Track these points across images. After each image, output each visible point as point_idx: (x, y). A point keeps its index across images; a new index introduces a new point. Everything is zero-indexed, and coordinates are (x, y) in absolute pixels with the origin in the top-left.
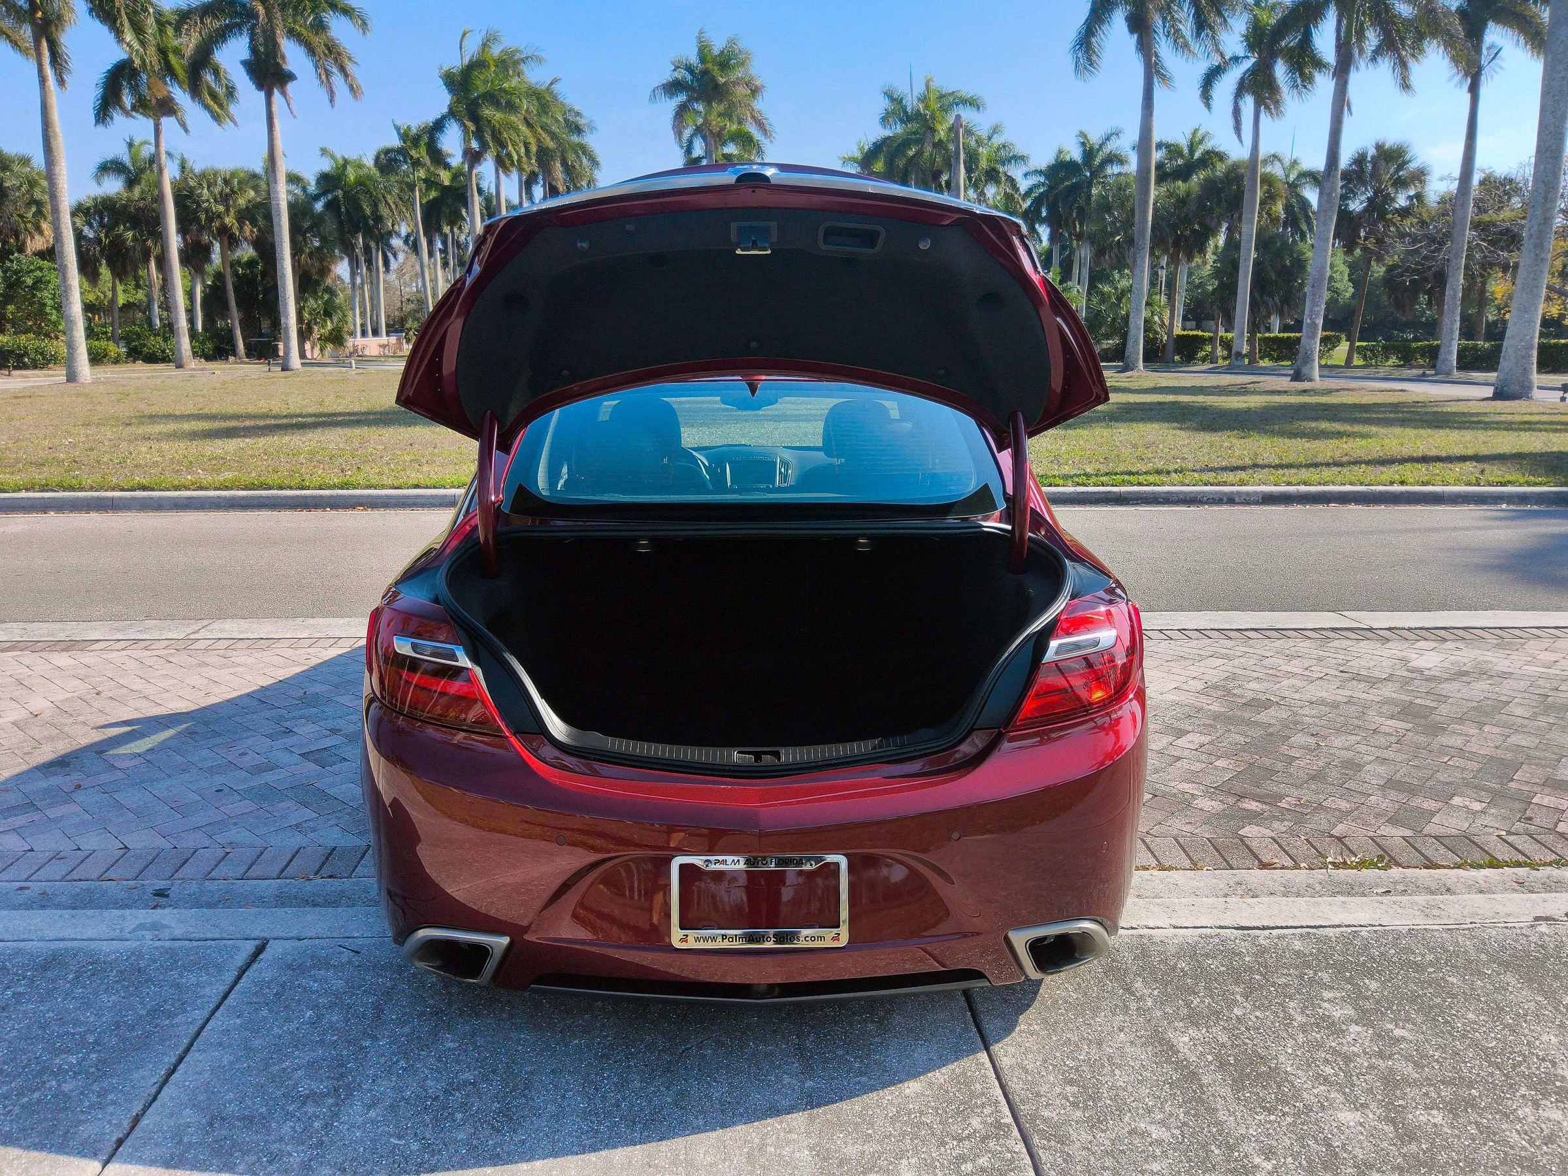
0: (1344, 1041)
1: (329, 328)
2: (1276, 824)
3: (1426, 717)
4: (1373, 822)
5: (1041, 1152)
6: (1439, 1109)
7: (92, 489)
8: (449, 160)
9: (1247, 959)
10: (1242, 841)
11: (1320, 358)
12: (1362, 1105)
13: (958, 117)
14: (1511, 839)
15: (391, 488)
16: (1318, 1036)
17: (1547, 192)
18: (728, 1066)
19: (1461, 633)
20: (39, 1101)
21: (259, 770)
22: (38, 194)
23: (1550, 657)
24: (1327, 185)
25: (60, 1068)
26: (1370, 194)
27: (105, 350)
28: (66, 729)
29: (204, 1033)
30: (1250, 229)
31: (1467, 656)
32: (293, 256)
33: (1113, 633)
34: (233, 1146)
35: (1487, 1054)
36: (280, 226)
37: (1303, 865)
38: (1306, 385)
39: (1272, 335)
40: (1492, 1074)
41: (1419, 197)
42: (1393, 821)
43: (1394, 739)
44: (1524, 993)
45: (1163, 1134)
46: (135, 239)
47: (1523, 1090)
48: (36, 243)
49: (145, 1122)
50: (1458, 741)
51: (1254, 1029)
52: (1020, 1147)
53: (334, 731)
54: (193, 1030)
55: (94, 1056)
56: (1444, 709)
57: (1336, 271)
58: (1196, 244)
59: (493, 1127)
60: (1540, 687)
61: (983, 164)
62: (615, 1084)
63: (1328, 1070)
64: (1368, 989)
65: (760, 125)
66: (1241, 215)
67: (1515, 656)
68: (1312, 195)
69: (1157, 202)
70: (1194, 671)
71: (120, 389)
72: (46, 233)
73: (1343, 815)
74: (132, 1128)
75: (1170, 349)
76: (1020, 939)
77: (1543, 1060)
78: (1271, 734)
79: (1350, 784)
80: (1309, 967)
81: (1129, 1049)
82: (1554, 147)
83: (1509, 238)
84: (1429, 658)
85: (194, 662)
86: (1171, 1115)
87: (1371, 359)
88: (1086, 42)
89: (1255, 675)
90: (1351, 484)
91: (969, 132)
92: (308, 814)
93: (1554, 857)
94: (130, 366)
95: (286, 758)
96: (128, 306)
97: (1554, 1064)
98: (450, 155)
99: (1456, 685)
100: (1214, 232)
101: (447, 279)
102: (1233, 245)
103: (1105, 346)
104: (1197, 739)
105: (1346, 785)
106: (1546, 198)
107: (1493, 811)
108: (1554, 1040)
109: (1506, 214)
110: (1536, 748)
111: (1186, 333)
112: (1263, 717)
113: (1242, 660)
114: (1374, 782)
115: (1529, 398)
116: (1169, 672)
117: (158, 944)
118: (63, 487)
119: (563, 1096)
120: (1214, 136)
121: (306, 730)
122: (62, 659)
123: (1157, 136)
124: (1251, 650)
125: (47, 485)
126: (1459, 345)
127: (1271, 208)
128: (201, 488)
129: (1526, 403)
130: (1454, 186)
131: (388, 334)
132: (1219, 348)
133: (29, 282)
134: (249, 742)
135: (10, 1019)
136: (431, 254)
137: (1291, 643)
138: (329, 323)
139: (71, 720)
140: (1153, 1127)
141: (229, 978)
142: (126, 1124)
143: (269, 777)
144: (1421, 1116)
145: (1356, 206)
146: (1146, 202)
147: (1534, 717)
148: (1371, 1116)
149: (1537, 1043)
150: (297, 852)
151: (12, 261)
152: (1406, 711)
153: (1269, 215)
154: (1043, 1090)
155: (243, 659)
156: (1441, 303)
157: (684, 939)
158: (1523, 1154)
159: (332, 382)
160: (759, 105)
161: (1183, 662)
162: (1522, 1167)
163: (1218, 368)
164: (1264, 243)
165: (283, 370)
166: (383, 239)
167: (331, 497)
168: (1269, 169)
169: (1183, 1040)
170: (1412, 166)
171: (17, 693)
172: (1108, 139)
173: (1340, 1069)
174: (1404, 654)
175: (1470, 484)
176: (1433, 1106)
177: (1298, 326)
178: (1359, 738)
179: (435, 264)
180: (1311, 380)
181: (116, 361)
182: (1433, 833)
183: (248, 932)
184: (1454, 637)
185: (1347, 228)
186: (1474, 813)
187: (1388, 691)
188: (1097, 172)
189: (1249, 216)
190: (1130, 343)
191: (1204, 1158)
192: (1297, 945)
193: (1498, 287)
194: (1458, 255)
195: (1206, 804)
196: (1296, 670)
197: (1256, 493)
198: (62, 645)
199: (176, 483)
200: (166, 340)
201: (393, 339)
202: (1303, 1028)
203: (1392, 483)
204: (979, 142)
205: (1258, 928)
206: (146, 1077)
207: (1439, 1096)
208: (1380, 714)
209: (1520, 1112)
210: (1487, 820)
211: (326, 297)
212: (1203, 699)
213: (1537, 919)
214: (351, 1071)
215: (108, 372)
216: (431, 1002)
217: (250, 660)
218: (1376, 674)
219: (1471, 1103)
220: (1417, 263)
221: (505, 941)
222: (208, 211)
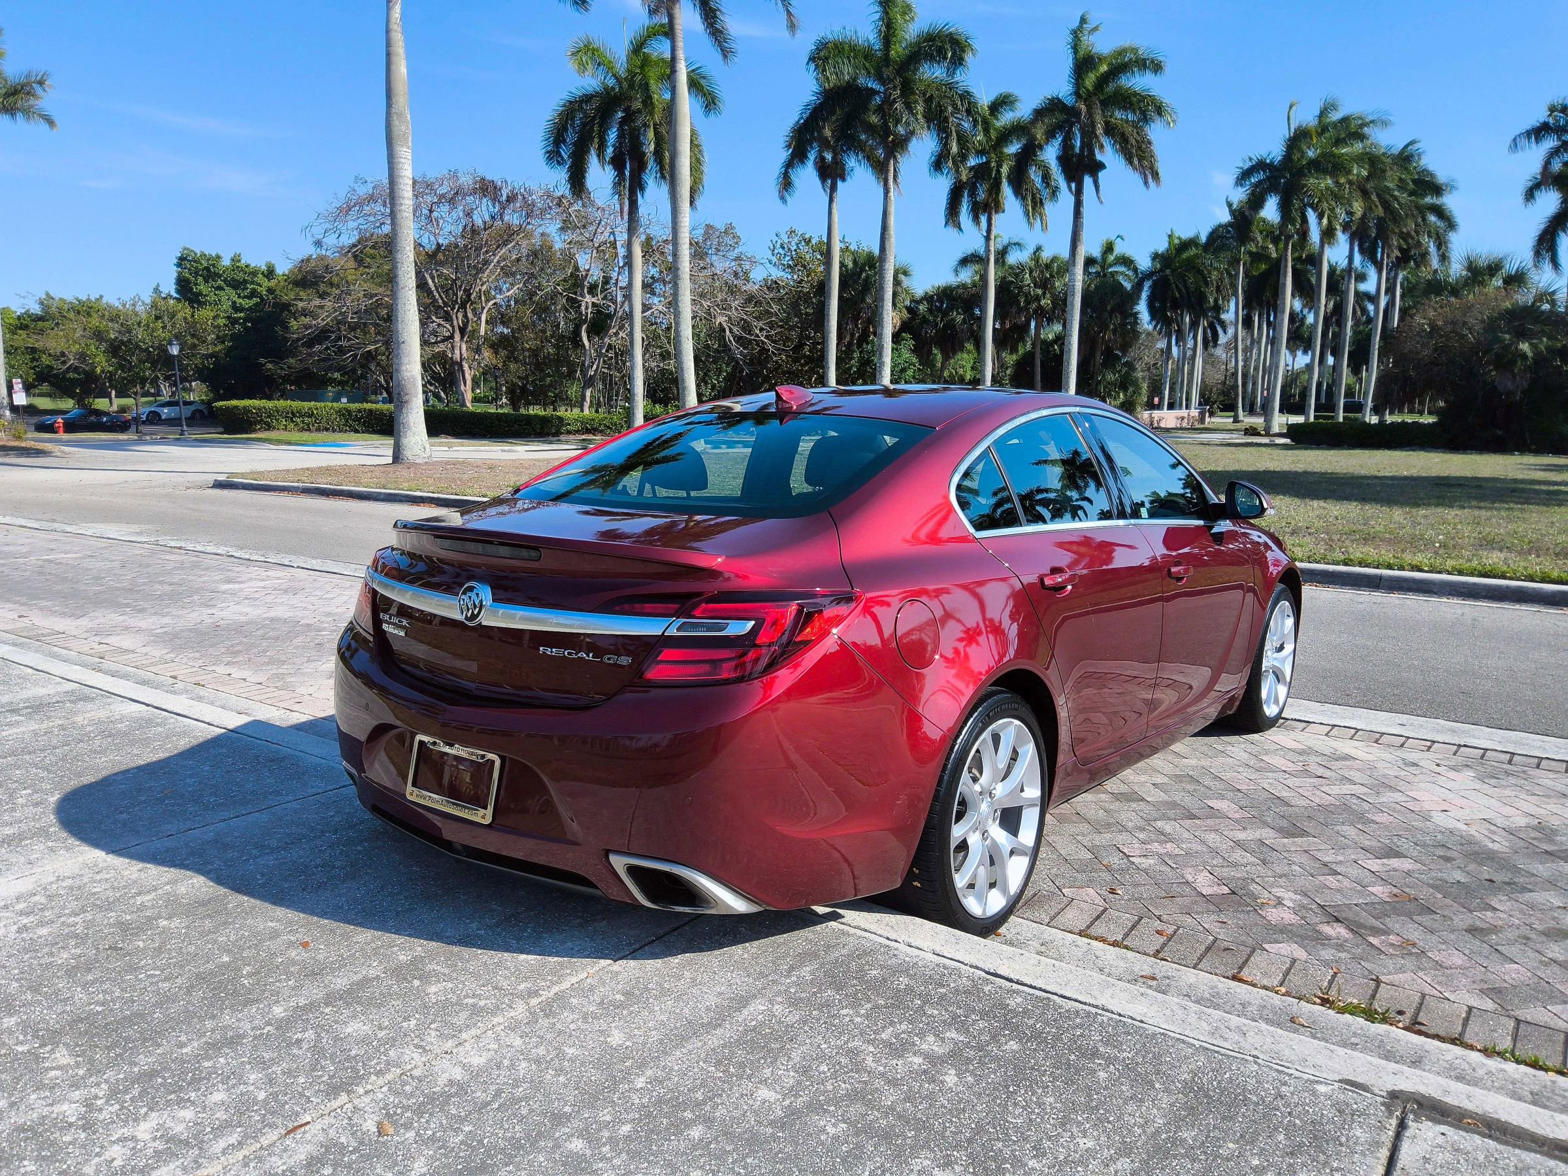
49: (191, 832)
74: (181, 833)
76: (619, 862)
157: (412, 794)
201: (1198, 412)
206: (224, 815)
222: (1027, 295)
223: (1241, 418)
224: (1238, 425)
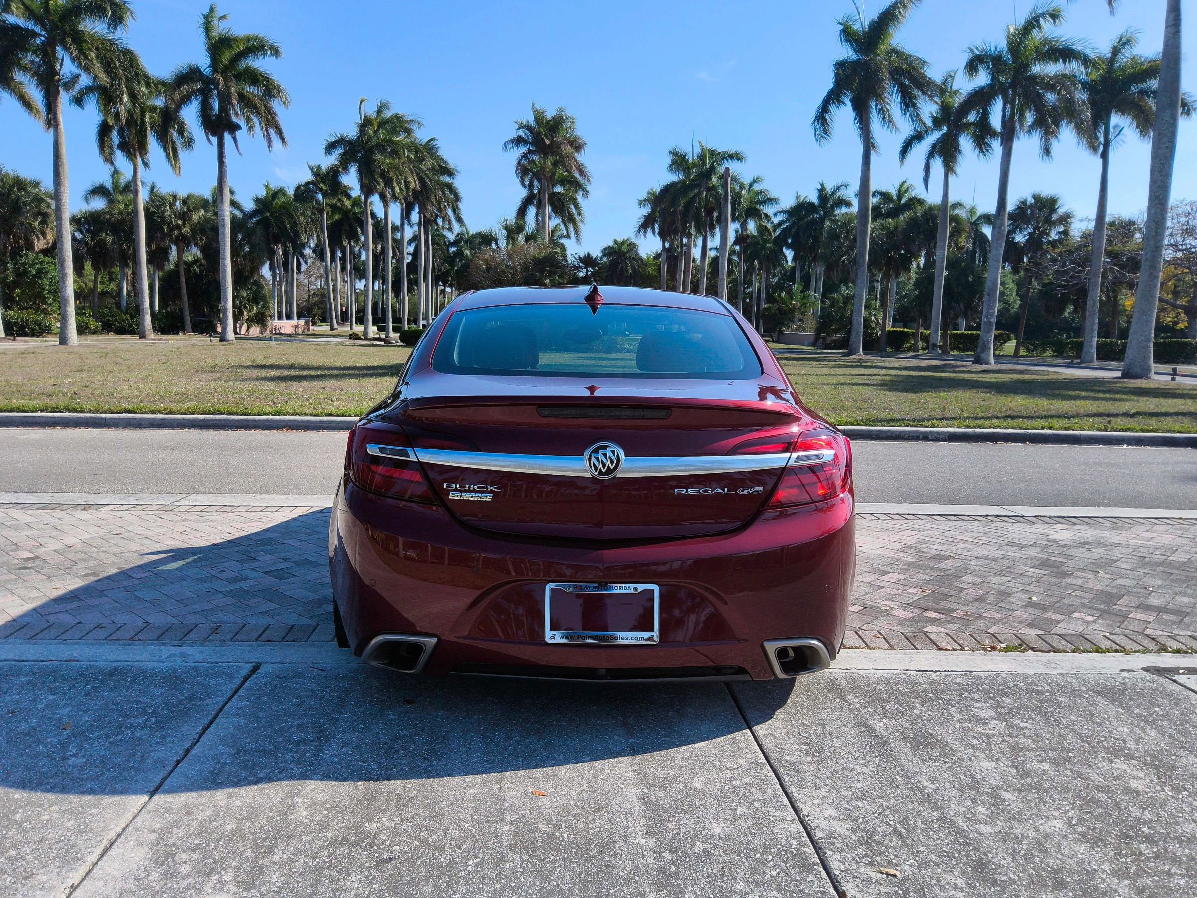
0: (987, 728)
1: (255, 312)
2: (949, 626)
3: (1058, 568)
4: (1017, 625)
5: (784, 776)
6: (1047, 762)
7: (90, 411)
8: (350, 192)
9: (924, 686)
10: (925, 634)
11: (994, 350)
12: (996, 759)
13: (727, 169)
14: (1112, 637)
15: (311, 415)
16: (969, 725)
17: (1157, 229)
18: (577, 731)
19: (1087, 520)
20: (121, 741)
21: (234, 580)
22: (43, 208)
23: (1148, 535)
24: (998, 221)
25: (131, 725)
26: (1030, 230)
27: (87, 323)
28: (93, 555)
29: (226, 709)
30: (943, 253)
31: (1088, 533)
32: (232, 258)
33: (832, 452)
34: (254, 764)
35: (1081, 737)
36: (224, 235)
37: (966, 648)
38: (984, 367)
39: (959, 332)
40: (1083, 746)
41: (1066, 233)
42: (1031, 625)
43: (1034, 580)
44: (1109, 707)
45: (865, 770)
46: (114, 242)
47: (1103, 754)
48: (40, 244)
49: (193, 752)
50: (1080, 582)
51: (927, 721)
52: (771, 774)
53: (285, 560)
54: (218, 707)
55: (153, 719)
56: (1071, 563)
57: (1007, 288)
58: (904, 265)
59: (425, 758)
60: (1140, 552)
61: (744, 203)
62: (504, 738)
63: (975, 742)
64: (1004, 703)
65: (581, 171)
66: (935, 244)
67: (1124, 534)
68: (987, 231)
69: (873, 233)
70: (896, 537)
71: (101, 350)
72: (48, 238)
73: (996, 621)
74: (185, 755)
75: (883, 340)
76: (771, 647)
77: (1118, 740)
78: (948, 575)
79: (1003, 604)
80: (966, 690)
81: (842, 729)
82: (1161, 196)
83: (1134, 265)
84: (1063, 534)
85: (179, 519)
86: (870, 761)
87: (1033, 351)
88: (822, 118)
89: (939, 541)
90: (1013, 428)
91: (735, 180)
92: (273, 605)
93: (1141, 648)
94: (104, 336)
95: (253, 574)
96: (103, 294)
97: (1124, 742)
98: (350, 189)
99: (1081, 550)
100: (917, 256)
101: (344, 280)
102: (930, 264)
103: (834, 338)
104: (895, 576)
105: (999, 605)
106: (1156, 232)
107: (1101, 621)
108: (1126, 730)
109: (1131, 246)
110: (1134, 587)
111: (895, 329)
112: (943, 565)
113: (929, 532)
114: (1019, 603)
115: (1148, 378)
116: (877, 538)
117: (185, 664)
118: (69, 409)
119: (470, 744)
120: (915, 188)
121: (265, 559)
122: (84, 515)
123: (873, 188)
124: (937, 527)
125: (57, 408)
126: (1098, 341)
127: (957, 240)
128: (171, 413)
129: (1146, 381)
130: (1091, 226)
131: (298, 319)
132: (920, 343)
133: (34, 272)
134: (226, 564)
135: (93, 700)
136: (333, 260)
137: (965, 523)
138: (255, 308)
139: (96, 550)
140: (858, 766)
141: (237, 682)
142: (181, 753)
143: (242, 584)
144: (1035, 765)
145: (1020, 238)
146: (865, 232)
147: (1134, 569)
148: (1002, 764)
149: (1115, 731)
150: (268, 627)
151: (22, 257)
152: (1045, 564)
153: (956, 244)
154: (786, 747)
155: (214, 518)
156: (1084, 310)
157: (553, 637)
158: (1099, 784)
159: (259, 348)
160: (580, 157)
161: (887, 532)
162: (1099, 791)
163: (918, 355)
164: (952, 265)
165: (221, 341)
166: (299, 248)
167: (267, 420)
168: (956, 211)
169: (880, 726)
170: (1061, 211)
171: (54, 534)
172: (839, 187)
173: (984, 742)
174: (1045, 531)
175: (1100, 430)
176: (1044, 761)
177: (978, 328)
178: (1009, 578)
179: (336, 268)
180: (987, 363)
181: (94, 332)
182: (1058, 633)
183: (247, 659)
184: (1081, 522)
185: (1013, 253)
186: (1088, 622)
187: (1032, 552)
188: (829, 213)
189: (941, 244)
190: (854, 334)
191: (891, 782)
192: (958, 680)
193: (1127, 301)
194: (1096, 275)
195: (902, 613)
196: (967, 539)
197: (943, 432)
198: (82, 507)
199: (152, 408)
200: (132, 317)
201: (302, 322)
202: (960, 721)
203: (1043, 428)
204: (742, 186)
205: (932, 671)
206: (191, 730)
207: (1048, 756)
208: (1026, 566)
209: (1099, 765)
210: (1096, 626)
211: (255, 288)
212: (902, 554)
213: (1122, 670)
214: (327, 729)
215: (90, 340)
216: (377, 696)
217: (219, 518)
218: (1025, 542)
219: (1068, 760)
220: (1067, 281)
221: (434, 640)
222: (169, 224)
223: (335, 326)
224: (335, 332)
